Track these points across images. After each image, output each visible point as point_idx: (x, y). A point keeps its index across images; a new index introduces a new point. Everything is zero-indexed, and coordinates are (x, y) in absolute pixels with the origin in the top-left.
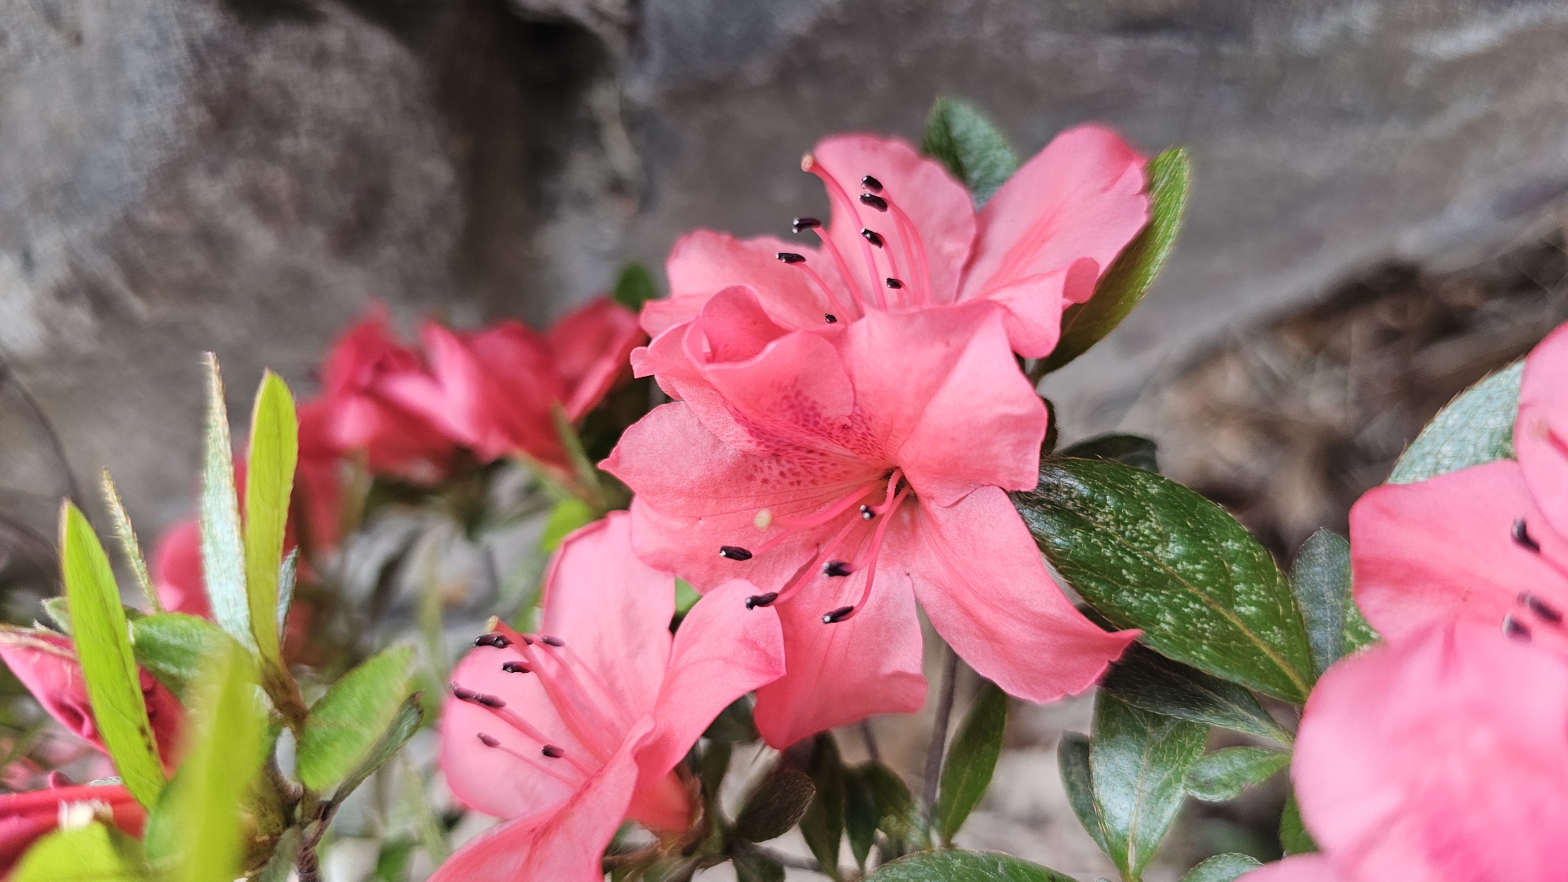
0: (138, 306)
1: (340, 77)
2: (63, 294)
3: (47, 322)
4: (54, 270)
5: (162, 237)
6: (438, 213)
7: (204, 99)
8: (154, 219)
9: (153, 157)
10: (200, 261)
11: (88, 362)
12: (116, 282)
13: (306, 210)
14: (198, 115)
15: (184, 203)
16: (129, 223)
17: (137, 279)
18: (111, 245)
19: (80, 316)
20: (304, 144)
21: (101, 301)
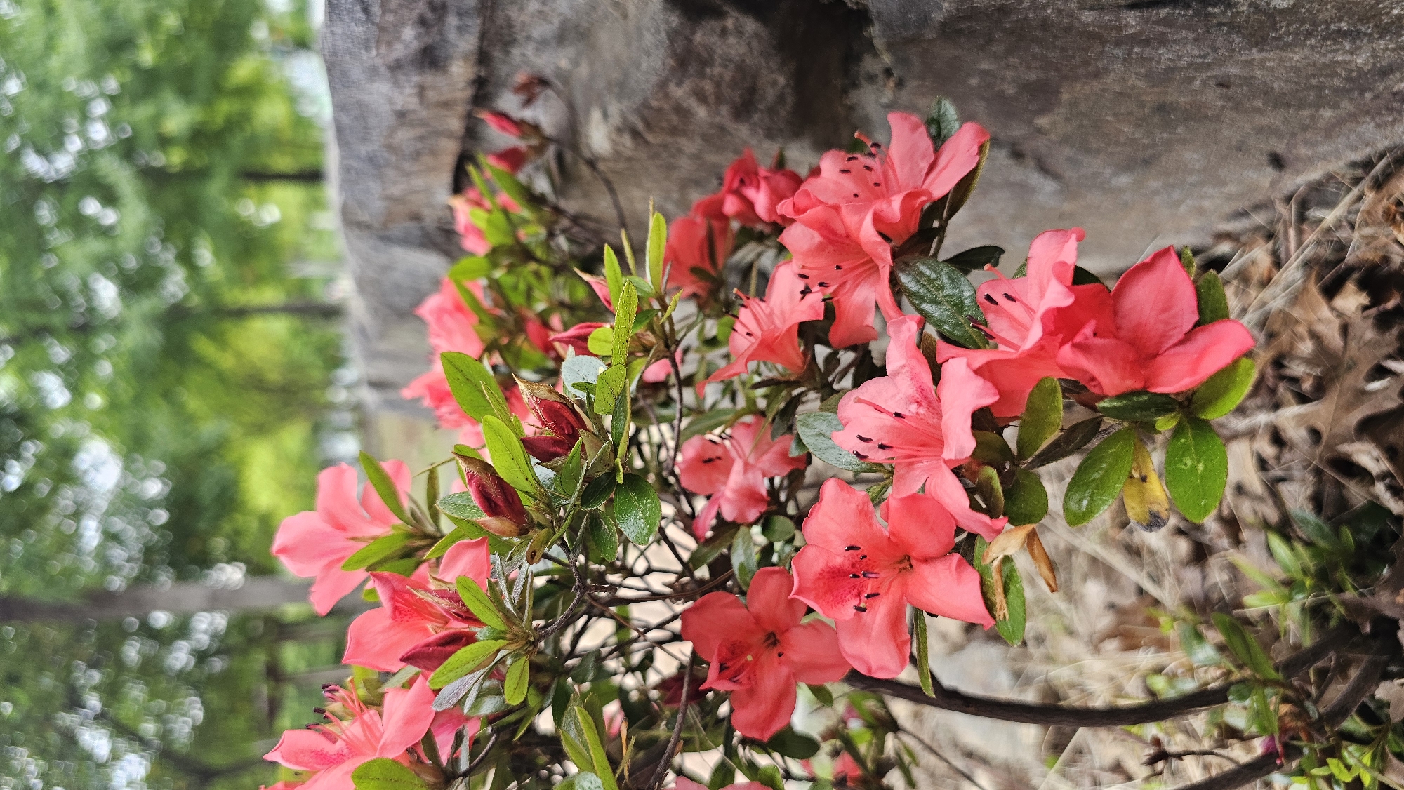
0: (650, 137)
1: (732, 40)
2: (619, 131)
3: (614, 142)
4: (616, 120)
5: (660, 110)
6: (781, 98)
7: (674, 55)
8: (654, 103)
9: (654, 79)
10: (675, 119)
11: (629, 159)
12: (640, 126)
13: (719, 99)
14: (671, 62)
15: (667, 96)
16: (646, 104)
17: (649, 126)
18: (638, 111)
19: (627, 140)
20: (717, 70)
21: (635, 134)
